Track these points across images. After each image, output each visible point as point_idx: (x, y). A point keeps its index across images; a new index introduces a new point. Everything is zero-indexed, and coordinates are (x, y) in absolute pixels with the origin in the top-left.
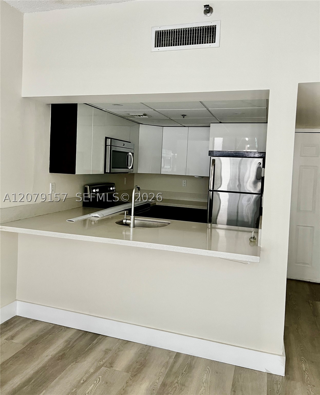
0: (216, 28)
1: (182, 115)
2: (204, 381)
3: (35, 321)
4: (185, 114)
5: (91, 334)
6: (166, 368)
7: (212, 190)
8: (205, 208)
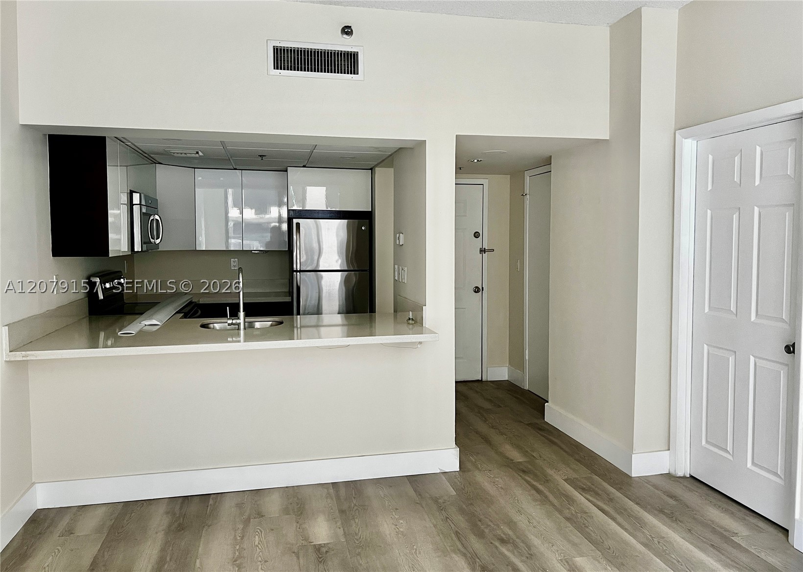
0: (357, 55)
1: (261, 156)
2: (383, 496)
3: (83, 508)
4: (264, 155)
5: (196, 497)
6: (332, 499)
7: (299, 270)
8: (288, 299)
